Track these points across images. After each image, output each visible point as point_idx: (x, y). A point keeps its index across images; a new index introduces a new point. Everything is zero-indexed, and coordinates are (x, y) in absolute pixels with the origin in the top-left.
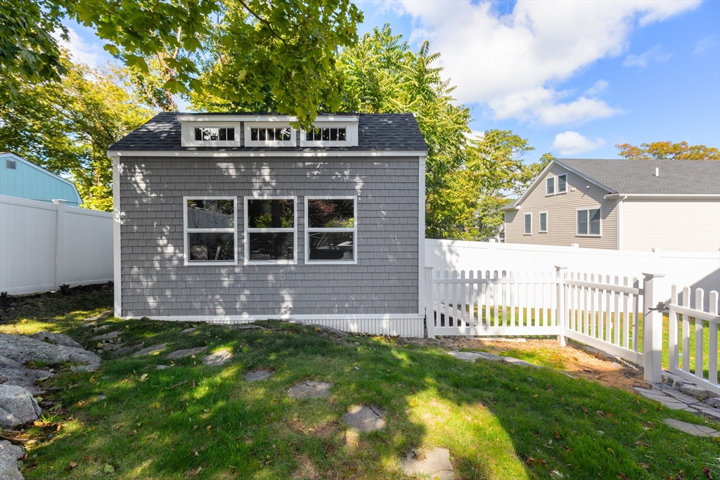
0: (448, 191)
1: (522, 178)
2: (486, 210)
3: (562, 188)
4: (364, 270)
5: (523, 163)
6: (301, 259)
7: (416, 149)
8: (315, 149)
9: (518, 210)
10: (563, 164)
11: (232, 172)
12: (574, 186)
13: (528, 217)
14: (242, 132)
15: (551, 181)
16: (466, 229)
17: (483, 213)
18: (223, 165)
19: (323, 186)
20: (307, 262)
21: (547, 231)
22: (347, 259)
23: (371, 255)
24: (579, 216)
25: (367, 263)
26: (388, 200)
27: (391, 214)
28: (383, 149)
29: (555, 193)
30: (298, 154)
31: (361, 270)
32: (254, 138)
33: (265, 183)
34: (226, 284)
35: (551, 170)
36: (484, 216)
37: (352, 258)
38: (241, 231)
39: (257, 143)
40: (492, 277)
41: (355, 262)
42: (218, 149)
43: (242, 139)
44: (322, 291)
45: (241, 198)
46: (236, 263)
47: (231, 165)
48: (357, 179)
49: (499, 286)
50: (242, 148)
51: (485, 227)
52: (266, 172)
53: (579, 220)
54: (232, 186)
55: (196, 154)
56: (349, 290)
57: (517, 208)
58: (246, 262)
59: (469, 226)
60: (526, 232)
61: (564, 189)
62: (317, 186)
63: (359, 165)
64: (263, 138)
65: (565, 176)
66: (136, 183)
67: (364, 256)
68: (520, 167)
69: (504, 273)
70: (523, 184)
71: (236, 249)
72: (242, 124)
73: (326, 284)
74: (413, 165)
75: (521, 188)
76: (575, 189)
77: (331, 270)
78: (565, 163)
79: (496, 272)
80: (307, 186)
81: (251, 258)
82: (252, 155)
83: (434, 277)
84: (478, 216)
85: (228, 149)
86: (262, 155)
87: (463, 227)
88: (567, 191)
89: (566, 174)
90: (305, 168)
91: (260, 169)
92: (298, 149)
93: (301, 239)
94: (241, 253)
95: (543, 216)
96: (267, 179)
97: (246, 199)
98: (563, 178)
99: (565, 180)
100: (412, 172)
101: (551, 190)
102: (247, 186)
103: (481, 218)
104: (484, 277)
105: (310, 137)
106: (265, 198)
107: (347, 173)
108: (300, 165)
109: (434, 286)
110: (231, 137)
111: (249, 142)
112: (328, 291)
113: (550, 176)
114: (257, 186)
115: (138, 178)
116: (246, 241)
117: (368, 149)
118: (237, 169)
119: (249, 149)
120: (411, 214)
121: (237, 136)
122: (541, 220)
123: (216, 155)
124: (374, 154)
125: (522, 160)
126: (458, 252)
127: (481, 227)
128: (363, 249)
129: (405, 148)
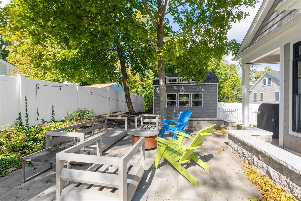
0: (223, 89)
1: (255, 77)
2: (239, 91)
3: (269, 83)
4: (204, 109)
5: (256, 70)
6: (190, 106)
7: (216, 82)
8: (193, 83)
9: (251, 92)
10: (270, 74)
11: (176, 88)
12: (274, 82)
13: (255, 94)
14: (178, 80)
15: (265, 80)
16: (229, 99)
17: (237, 93)
18: (174, 87)
19: (195, 91)
20: (192, 107)
21: (263, 100)
22: (200, 106)
23: (206, 106)
24: (276, 94)
25: (205, 107)
26: (210, 93)
27: (210, 97)
28: (208, 83)
29: (266, 85)
30: (190, 84)
31: (203, 109)
32: (180, 81)
33: (182, 90)
34: (174, 111)
35: (265, 76)
36: (238, 93)
37: (201, 106)
38: (178, 100)
39: (181, 82)
40: (234, 110)
41: (202, 107)
42: (173, 84)
43: (178, 81)
44: (195, 113)
45: (178, 94)
46: (177, 107)
47: (176, 87)
48: (203, 89)
49: (236, 113)
50: (178, 83)
51: (238, 98)
52: (183, 88)
53: (276, 95)
54: (176, 91)
55: (169, 85)
56: (201, 113)
57: (251, 91)
58: (179, 107)
59: (231, 98)
60: (255, 100)
61: (270, 84)
62: (194, 91)
63: (203, 86)
64: (182, 81)
65: (270, 78)
66: (157, 91)
67: (204, 106)
68: (255, 72)
69: (237, 110)
70: (256, 80)
71: (177, 104)
72: (178, 78)
73: (196, 111)
74: (216, 86)
75: (255, 81)
76: (274, 84)
77: (197, 108)
78: (271, 74)
79: (235, 110)
80: (192, 91)
81: (180, 106)
82: (180, 85)
83: (220, 110)
84: (235, 93)
85: (176, 84)
86: (182, 85)
87: (228, 98)
88: (271, 84)
89: (271, 78)
90: (191, 87)
91: (182, 87)
92: (190, 83)
93: (190, 102)
94: (178, 105)
95: (262, 94)
96: (183, 89)
97: (179, 94)
98: (269, 79)
99: (270, 80)
100: (215, 87)
101: (265, 84)
102: (179, 91)
103: (236, 95)
104: (232, 111)
105: (192, 81)
106: (183, 93)
107: (200, 88)
108: (190, 86)
109: (220, 112)
110: (176, 81)
111: (180, 82)
112: (196, 113)
113: (265, 78)
114: (181, 91)
115: (158, 90)
116: (179, 102)
117: (205, 83)
118: (177, 88)
119: (180, 84)
120: (215, 96)
121: (177, 81)
122: (261, 95)
123: (173, 85)
124: (207, 84)
125: (256, 69)
126: (226, 106)
127: (236, 98)
128: (204, 104)
129: (214, 82)
